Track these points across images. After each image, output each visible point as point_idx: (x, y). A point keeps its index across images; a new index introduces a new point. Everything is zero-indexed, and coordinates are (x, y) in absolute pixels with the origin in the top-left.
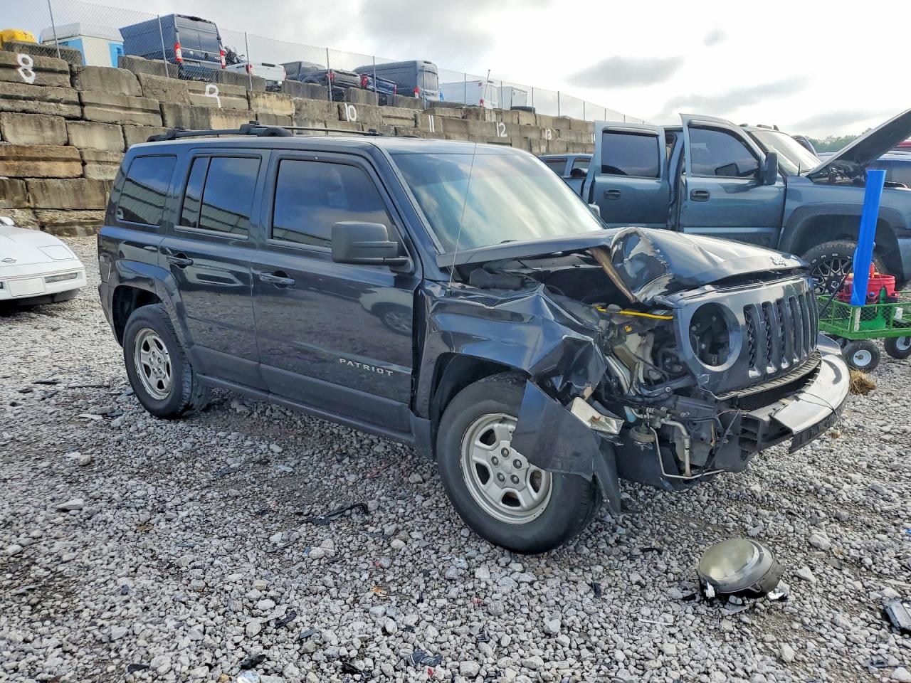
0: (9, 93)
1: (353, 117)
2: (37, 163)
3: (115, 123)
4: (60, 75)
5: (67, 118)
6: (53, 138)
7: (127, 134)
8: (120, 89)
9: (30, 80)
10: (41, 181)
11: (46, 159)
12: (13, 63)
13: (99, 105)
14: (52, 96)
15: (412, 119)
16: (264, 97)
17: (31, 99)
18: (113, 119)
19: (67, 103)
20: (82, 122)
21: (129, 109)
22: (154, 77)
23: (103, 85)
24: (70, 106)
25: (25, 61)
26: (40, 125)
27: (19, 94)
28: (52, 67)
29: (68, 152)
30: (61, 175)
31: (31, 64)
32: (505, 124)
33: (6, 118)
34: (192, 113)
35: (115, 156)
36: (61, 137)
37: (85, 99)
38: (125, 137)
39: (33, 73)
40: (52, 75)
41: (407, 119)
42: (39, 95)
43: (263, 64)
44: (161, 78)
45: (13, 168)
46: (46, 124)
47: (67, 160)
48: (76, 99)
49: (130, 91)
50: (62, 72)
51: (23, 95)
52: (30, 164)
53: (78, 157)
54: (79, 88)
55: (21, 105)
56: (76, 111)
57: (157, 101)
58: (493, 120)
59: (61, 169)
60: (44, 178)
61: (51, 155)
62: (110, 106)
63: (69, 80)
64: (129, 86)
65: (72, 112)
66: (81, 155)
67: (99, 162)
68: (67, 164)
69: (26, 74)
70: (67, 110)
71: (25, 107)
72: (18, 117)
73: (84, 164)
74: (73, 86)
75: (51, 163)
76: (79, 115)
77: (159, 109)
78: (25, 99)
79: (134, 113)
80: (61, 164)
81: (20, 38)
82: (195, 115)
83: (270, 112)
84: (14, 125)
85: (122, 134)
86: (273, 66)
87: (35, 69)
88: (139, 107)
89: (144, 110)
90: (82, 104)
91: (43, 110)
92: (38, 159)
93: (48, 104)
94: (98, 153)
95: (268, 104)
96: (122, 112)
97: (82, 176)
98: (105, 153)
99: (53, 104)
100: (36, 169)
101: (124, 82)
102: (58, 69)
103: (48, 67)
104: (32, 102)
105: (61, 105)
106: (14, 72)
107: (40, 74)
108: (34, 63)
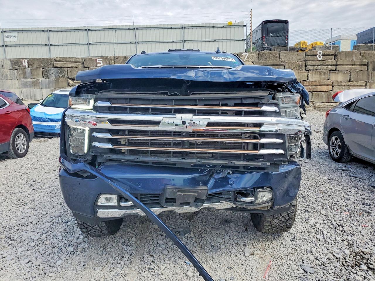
0: (313, 64)
2: (317, 87)
3: (347, 71)
4: (331, 56)
5: (330, 71)
6: (324, 78)
7: (351, 75)
8: (352, 58)
9: (320, 59)
10: (317, 92)
11: (320, 85)
12: (316, 54)
13: (343, 65)
14: (327, 64)
17: (319, 65)
18: (347, 69)
19: (331, 65)
20: (335, 71)
21: (354, 65)
22: (367, 52)
23: (346, 57)
24: (332, 66)
25: (320, 53)
26: (321, 74)
28: (329, 54)
29: (328, 83)
30: (324, 91)
31: (322, 54)
33: (310, 72)
35: (345, 83)
36: (327, 77)
37: (338, 63)
38: (350, 76)
39: (322, 57)
40: (328, 56)
44: (370, 52)
45: (309, 88)
46: (323, 73)
47: (328, 85)
48: (335, 64)
49: (356, 58)
50: (332, 55)
52: (315, 87)
53: (331, 84)
54: (336, 60)
55: (316, 68)
56: (334, 68)
57: (366, 61)
59: (325, 88)
60: (318, 92)
61: (323, 84)
62: (347, 65)
63: (333, 57)
64: (356, 57)
65: (332, 69)
66: (333, 83)
67: (338, 85)
68: (327, 87)
69: (319, 57)
70: (330, 68)
71: (317, 68)
72: (314, 72)
73: (333, 86)
74: (334, 59)
75: (322, 87)
76: (334, 69)
77: (367, 64)
78: (317, 65)
79: (356, 66)
80: (325, 87)
81: (318, 44)
84: (312, 75)
85: (349, 75)
87: (323, 55)
88: (358, 64)
89: (360, 65)
90: (336, 65)
91: (323, 69)
92: (318, 85)
93: (324, 66)
94: (338, 82)
96: (351, 66)
97: (331, 91)
98: (341, 82)
99: (326, 66)
100: (316, 89)
101: (354, 55)
102: (331, 54)
103: (327, 54)
104: (319, 66)
105: (329, 66)
106: (316, 57)
107: (324, 57)
108: (323, 53)
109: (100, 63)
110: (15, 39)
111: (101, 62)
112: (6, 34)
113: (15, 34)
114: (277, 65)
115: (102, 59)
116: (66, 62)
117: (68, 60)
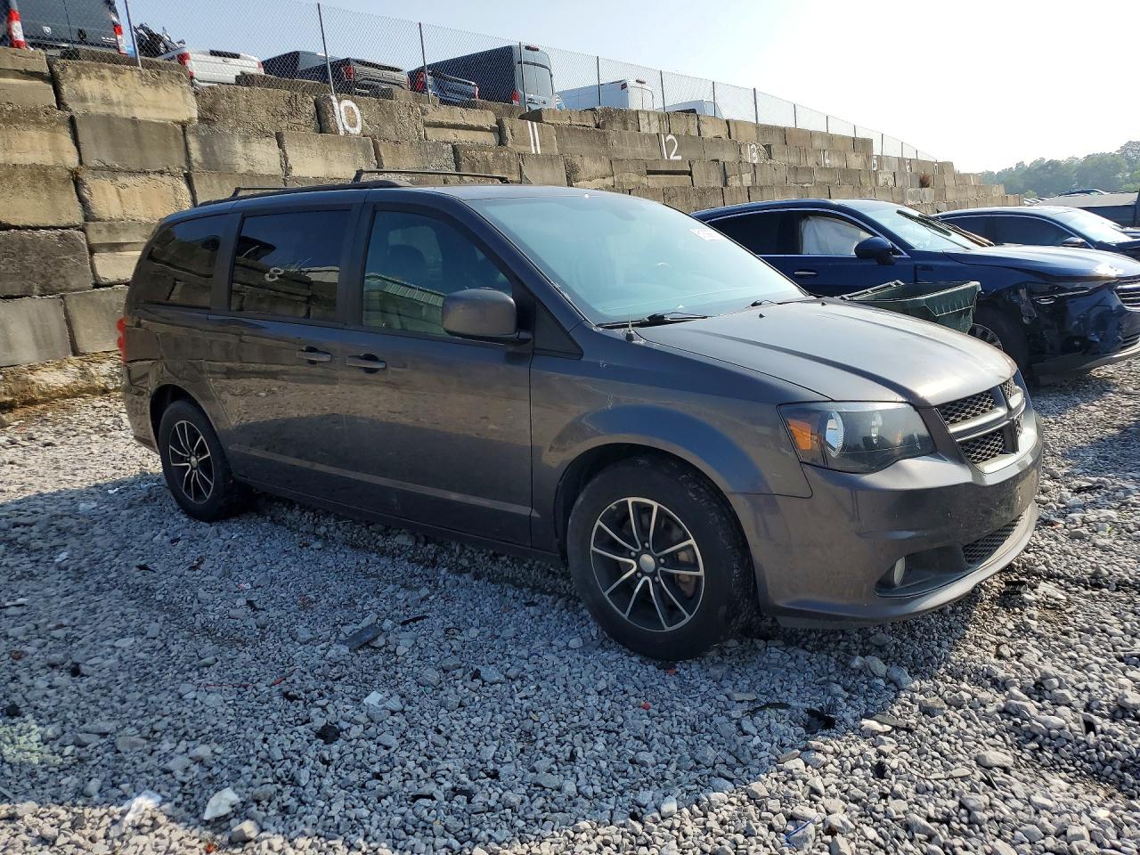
1: (354, 125)
15: (492, 130)
16: (103, 77)
32: (677, 136)
41: (481, 129)
43: (213, 53)
58: (655, 131)
83: (123, 112)
86: (236, 56)
95: (115, 93)
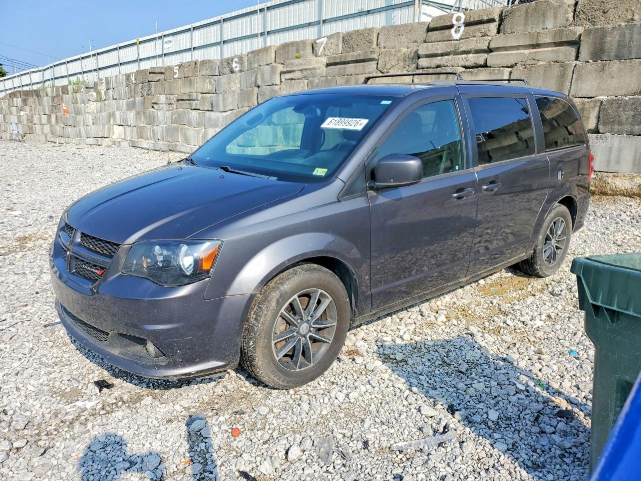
0: (430, 52)
4: (487, 25)
8: (544, 22)
9: (456, 36)
12: (449, 24)
13: (505, 49)
14: (463, 48)
17: (447, 54)
19: (476, 52)
21: (537, 46)
24: (478, 55)
25: (459, 19)
27: (437, 52)
28: (480, 19)
31: (462, 21)
34: (623, 35)
37: (492, 45)
39: (462, 29)
40: (478, 27)
42: (452, 50)
48: (485, 46)
49: (555, 24)
50: (489, 21)
51: (440, 52)
56: (481, 59)
57: (579, 28)
62: (518, 47)
63: (495, 28)
64: (555, 17)
65: (476, 61)
69: (456, 32)
70: (472, 59)
74: (497, 32)
76: (482, 63)
77: (577, 39)
82: (628, 36)
87: (466, 25)
89: (557, 44)
90: (489, 51)
93: (458, 56)
96: (527, 52)
99: (464, 56)
101: (550, 14)
102: (485, 18)
103: (477, 19)
104: (446, 57)
105: (470, 55)
106: (447, 32)
107: (468, 28)
108: (465, 19)
109: (175, 73)
110: (170, 45)
111: (177, 71)
112: (166, 39)
113: (170, 38)
114: (364, 61)
115: (178, 68)
116: (156, 73)
117: (157, 71)
